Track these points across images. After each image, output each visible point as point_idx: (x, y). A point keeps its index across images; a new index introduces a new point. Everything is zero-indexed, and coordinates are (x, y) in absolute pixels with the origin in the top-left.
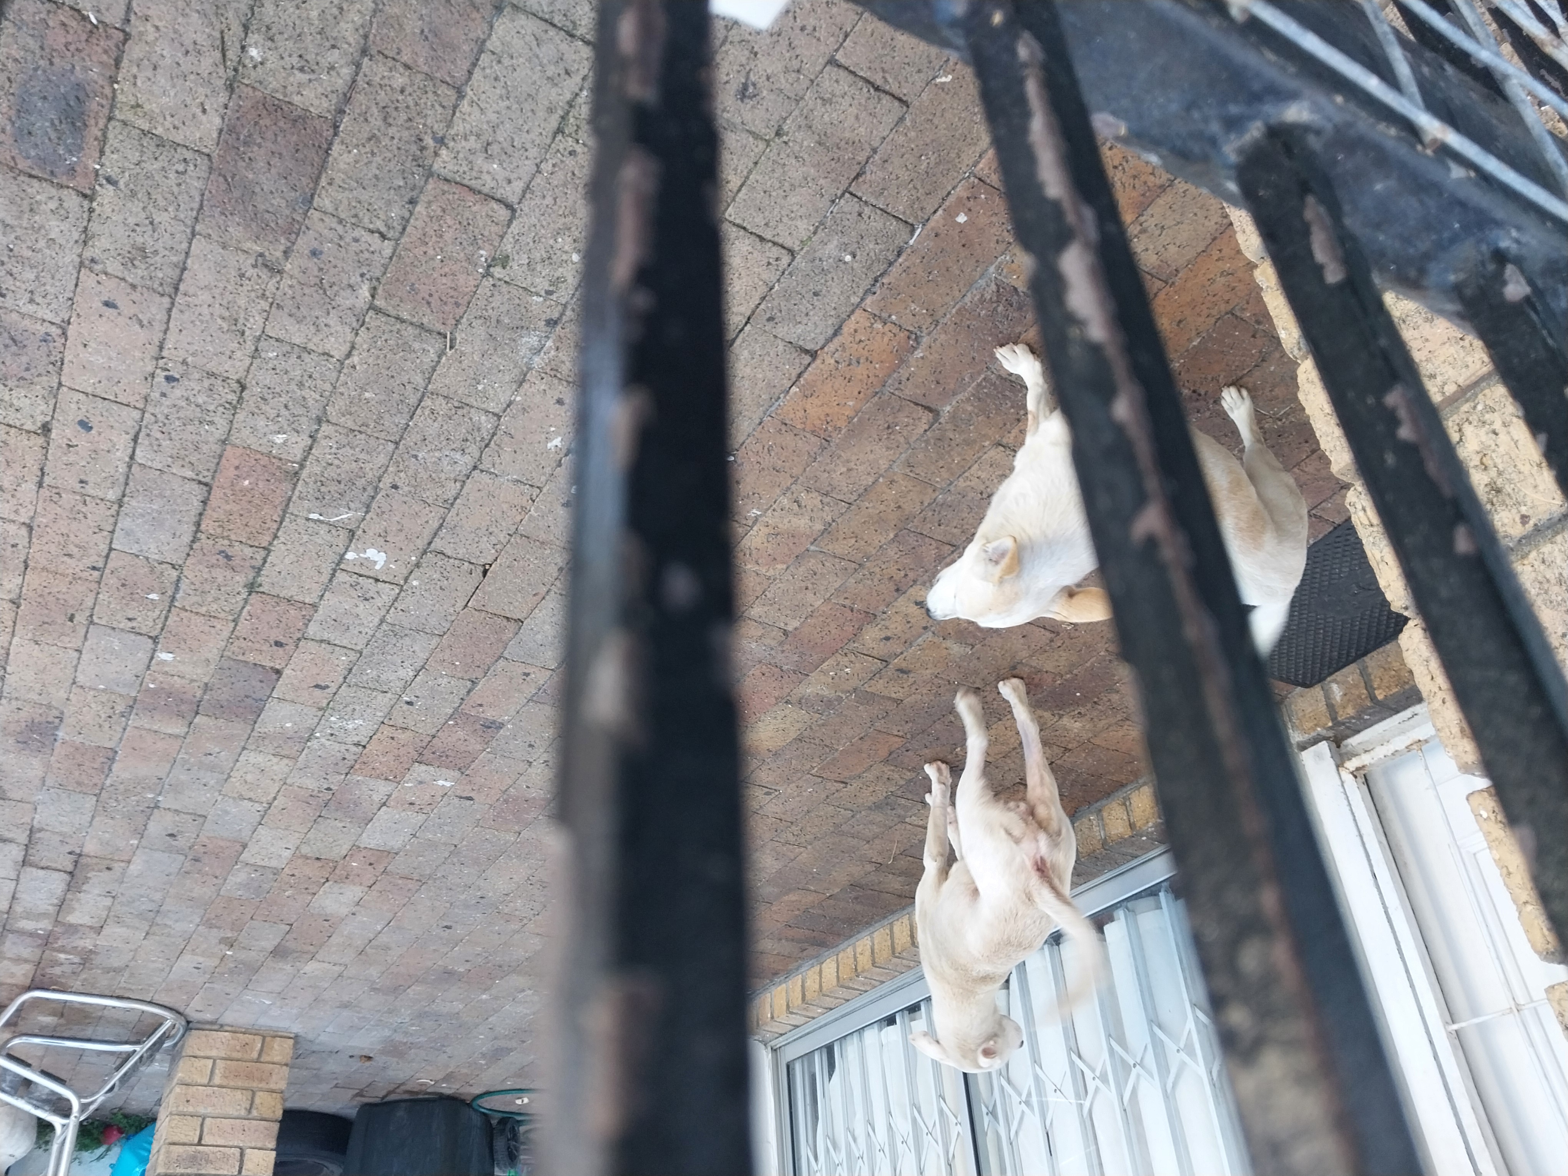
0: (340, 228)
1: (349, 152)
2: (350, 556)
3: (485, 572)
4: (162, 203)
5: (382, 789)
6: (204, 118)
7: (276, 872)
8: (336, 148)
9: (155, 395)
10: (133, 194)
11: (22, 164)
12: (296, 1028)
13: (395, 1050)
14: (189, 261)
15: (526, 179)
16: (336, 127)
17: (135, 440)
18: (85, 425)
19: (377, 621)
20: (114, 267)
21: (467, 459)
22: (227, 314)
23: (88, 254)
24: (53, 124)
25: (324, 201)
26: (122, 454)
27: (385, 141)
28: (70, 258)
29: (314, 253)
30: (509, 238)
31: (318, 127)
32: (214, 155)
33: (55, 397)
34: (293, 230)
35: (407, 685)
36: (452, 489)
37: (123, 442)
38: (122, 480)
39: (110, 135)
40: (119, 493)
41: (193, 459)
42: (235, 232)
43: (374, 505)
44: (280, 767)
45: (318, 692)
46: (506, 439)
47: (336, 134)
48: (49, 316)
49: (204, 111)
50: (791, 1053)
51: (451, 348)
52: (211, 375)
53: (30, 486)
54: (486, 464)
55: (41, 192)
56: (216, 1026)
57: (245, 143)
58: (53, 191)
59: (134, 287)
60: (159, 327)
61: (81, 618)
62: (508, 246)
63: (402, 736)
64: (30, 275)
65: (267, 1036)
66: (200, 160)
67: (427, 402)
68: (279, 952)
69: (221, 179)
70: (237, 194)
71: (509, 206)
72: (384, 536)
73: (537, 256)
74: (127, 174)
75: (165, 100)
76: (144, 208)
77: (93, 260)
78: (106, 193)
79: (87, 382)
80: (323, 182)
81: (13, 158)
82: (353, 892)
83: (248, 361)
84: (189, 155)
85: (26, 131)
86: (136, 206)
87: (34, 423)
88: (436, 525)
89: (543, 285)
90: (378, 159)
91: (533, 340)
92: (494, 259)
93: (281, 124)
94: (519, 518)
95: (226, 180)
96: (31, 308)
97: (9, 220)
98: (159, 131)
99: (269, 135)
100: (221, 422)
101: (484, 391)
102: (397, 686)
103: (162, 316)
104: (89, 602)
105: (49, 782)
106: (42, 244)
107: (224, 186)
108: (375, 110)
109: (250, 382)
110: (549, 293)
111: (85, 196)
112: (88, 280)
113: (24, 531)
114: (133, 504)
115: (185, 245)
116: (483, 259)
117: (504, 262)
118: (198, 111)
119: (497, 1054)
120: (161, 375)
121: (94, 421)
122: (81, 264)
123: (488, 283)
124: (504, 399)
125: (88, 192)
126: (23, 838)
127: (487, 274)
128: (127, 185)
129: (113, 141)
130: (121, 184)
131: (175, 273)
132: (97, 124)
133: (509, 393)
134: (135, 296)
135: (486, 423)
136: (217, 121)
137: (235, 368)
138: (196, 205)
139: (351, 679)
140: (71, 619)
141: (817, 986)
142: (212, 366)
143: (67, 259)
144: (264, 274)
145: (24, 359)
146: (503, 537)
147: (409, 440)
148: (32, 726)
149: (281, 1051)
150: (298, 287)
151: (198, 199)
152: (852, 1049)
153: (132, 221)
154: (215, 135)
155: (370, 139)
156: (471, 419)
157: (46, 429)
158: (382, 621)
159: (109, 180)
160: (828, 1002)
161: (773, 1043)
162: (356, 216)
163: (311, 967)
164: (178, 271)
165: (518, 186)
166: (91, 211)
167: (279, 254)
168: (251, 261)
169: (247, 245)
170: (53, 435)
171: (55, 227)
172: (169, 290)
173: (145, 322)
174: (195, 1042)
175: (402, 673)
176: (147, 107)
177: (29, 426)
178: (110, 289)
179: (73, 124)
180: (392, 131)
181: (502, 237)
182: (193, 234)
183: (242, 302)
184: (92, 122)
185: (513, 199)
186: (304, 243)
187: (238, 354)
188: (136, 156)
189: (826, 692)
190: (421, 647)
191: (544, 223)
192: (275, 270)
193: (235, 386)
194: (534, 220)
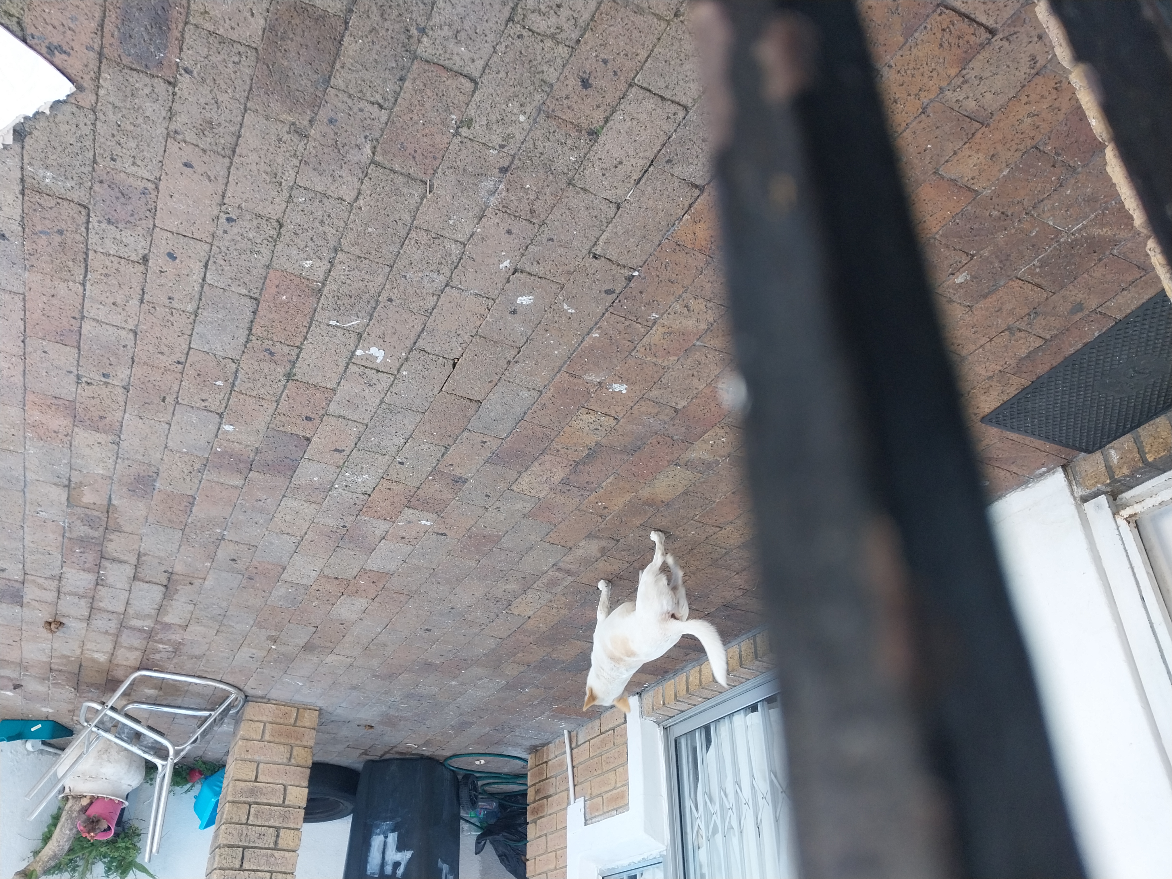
0: (349, 101)
1: (356, 42)
2: (359, 352)
3: (454, 365)
4: (223, 86)
5: (382, 526)
6: (252, 20)
7: (307, 588)
8: (347, 39)
9: (220, 232)
10: (203, 80)
11: (126, 61)
12: (320, 703)
13: (389, 721)
14: (243, 130)
15: (486, 58)
16: (346, 23)
17: (206, 266)
18: (172, 256)
19: (378, 401)
20: (190, 136)
21: (442, 278)
22: (269, 170)
23: (172, 127)
24: (146, 29)
25: (338, 81)
26: (197, 277)
27: (382, 32)
28: (160, 130)
29: (331, 121)
30: (473, 105)
31: (334, 24)
32: (260, 49)
33: (151, 235)
34: (316, 104)
35: (399, 450)
36: (431, 301)
37: (197, 268)
38: (197, 296)
39: (187, 36)
40: (195, 305)
41: (246, 280)
42: (275, 106)
43: (376, 314)
44: (309, 510)
45: (336, 454)
46: (470, 262)
47: (346, 29)
48: (147, 175)
49: (252, 15)
50: (678, 731)
51: (430, 192)
52: (259, 216)
53: (134, 302)
54: (455, 282)
55: (139, 81)
56: (265, 700)
57: (282, 39)
58: (147, 80)
59: (204, 151)
60: (222, 181)
61: (170, 399)
62: (472, 112)
63: (396, 488)
64: (133, 144)
65: (300, 708)
66: (251, 54)
67: (413, 235)
68: (308, 647)
69: (265, 67)
70: (276, 77)
71: (473, 80)
72: (382, 337)
73: (493, 118)
74: (199, 66)
75: (225, 7)
76: (211, 91)
77: (176, 132)
78: (184, 80)
79: (172, 224)
80: (338, 66)
81: (119, 56)
82: (361, 603)
83: (284, 205)
84: (242, 49)
85: (128, 35)
86: (205, 90)
87: (137, 255)
88: (420, 329)
89: (497, 140)
90: (377, 47)
91: (489, 184)
92: (461, 122)
93: (307, 22)
94: (478, 323)
95: (268, 67)
96: (133, 169)
97: (117, 103)
98: (221, 31)
99: (299, 31)
100: (266, 251)
101: (454, 225)
102: (393, 450)
103: (224, 172)
104: (176, 388)
105: (150, 520)
106: (140, 120)
107: (266, 72)
108: (374, 8)
109: (286, 221)
110: (502, 147)
111: (170, 83)
112: (173, 147)
113: (131, 336)
114: (204, 314)
115: (239, 118)
116: (454, 122)
117: (469, 123)
118: (248, 15)
119: (463, 726)
120: (223, 216)
121: (178, 254)
122: (168, 135)
123: (457, 140)
124: (468, 231)
125: (172, 80)
126: (133, 560)
127: (457, 134)
128: (199, 74)
129: (189, 41)
130: (195, 73)
131: (232, 140)
132: (177, 27)
133: (472, 226)
134: (206, 158)
135: (455, 250)
136: (262, 22)
137: (275, 210)
138: (247, 88)
139: (360, 445)
140: (164, 401)
141: (698, 682)
142: (259, 210)
143: (158, 132)
144: (296, 138)
145: (130, 208)
146: (467, 338)
147: (400, 265)
148: (139, 479)
149: (310, 719)
150: (319, 148)
151: (248, 82)
152: (724, 728)
153: (202, 101)
154: (260, 33)
155: (371, 32)
156: (444, 247)
157: (145, 259)
158: (382, 402)
159: (186, 70)
160: (707, 693)
161: (664, 723)
162: (361, 91)
163: (331, 659)
164: (235, 138)
165: (480, 64)
166: (174, 94)
167: (306, 123)
168: (286, 128)
169: (284, 117)
170: (150, 264)
171: (149, 108)
172: (229, 152)
173: (212, 178)
174: (251, 710)
175: (396, 441)
176: (212, 13)
177: (134, 257)
178: (189, 154)
179: (160, 28)
180: (387, 24)
181: (467, 104)
182: (245, 110)
183: (280, 160)
184: (174, 26)
185: (476, 74)
186: (323, 114)
187: (277, 200)
188: (204, 51)
189: (706, 457)
190: (408, 422)
191: (499, 92)
192: (304, 135)
193: (276, 224)
194: (491, 90)
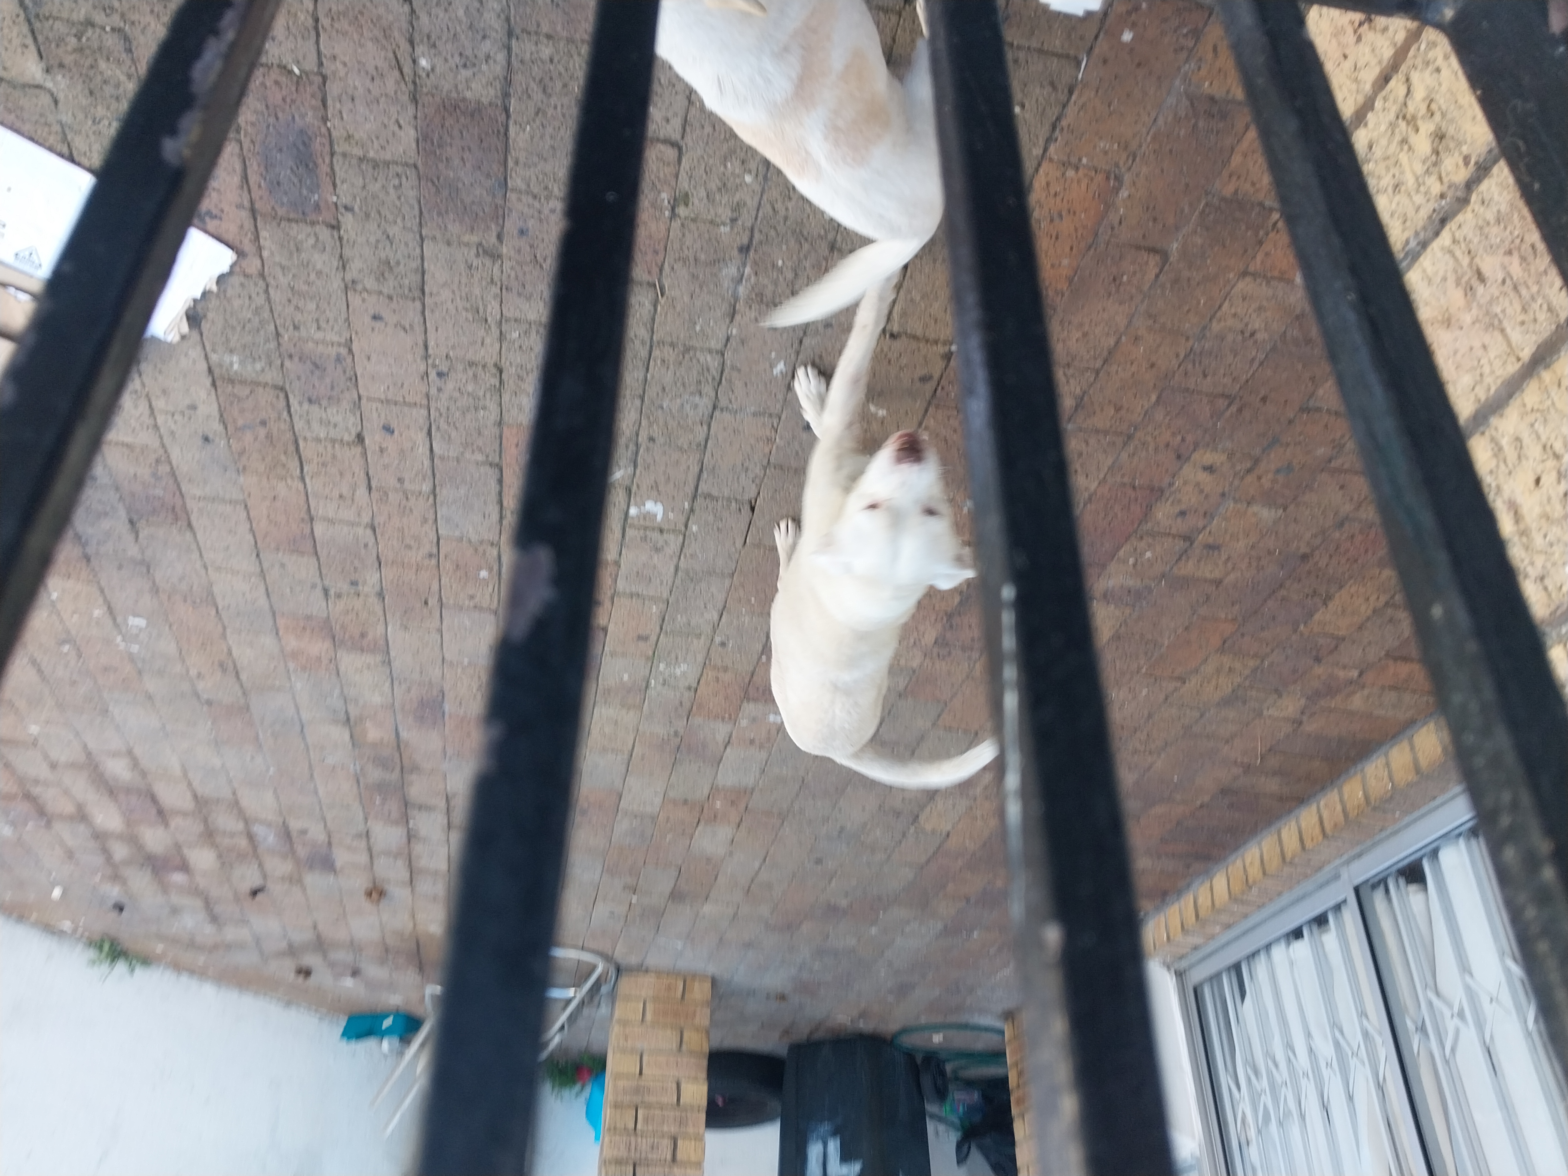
0: (537, 204)
1: (524, 130)
2: (633, 511)
3: (753, 509)
4: (390, 217)
5: (721, 730)
6: (402, 133)
7: (654, 819)
8: (512, 130)
9: (433, 391)
10: (367, 216)
11: (281, 212)
12: (712, 969)
13: (806, 988)
14: (426, 264)
15: (681, 113)
16: (506, 110)
17: (429, 433)
18: (388, 429)
19: (672, 569)
20: (370, 283)
21: (705, 400)
22: (468, 306)
23: (349, 277)
24: (292, 169)
25: (516, 181)
26: (422, 450)
27: (550, 112)
28: (336, 284)
29: (522, 232)
30: (683, 175)
31: (492, 114)
32: (419, 164)
33: (360, 407)
34: (499, 214)
35: (715, 628)
36: (700, 433)
37: (421, 438)
38: (429, 473)
39: (337, 168)
40: (431, 485)
41: (481, 444)
42: (454, 228)
43: (640, 460)
44: (629, 718)
45: (641, 644)
46: (735, 374)
47: (508, 116)
48: (336, 338)
49: (400, 127)
50: (1196, 976)
51: (662, 295)
52: (471, 364)
53: (362, 491)
54: (723, 402)
55: (301, 232)
56: (641, 969)
57: (440, 146)
58: (309, 229)
59: (390, 298)
60: (419, 329)
61: (433, 601)
62: (684, 184)
63: (727, 677)
64: (312, 306)
65: (687, 979)
66: (411, 173)
67: (656, 353)
68: (676, 896)
69: (430, 184)
70: (445, 193)
71: (674, 145)
72: (655, 486)
73: (713, 185)
74: (358, 199)
75: (368, 126)
76: (379, 226)
77: (353, 282)
78: (348, 221)
79: (379, 390)
80: (511, 164)
81: (273, 208)
82: (724, 832)
83: (497, 346)
84: (399, 169)
85: (275, 182)
86: (372, 226)
87: (350, 434)
88: (697, 469)
89: (725, 214)
90: (549, 130)
91: (731, 271)
92: (675, 200)
93: (462, 120)
94: (767, 450)
95: (433, 182)
96: (319, 335)
97: (284, 262)
98: (371, 154)
99: (456, 133)
100: (493, 406)
101: (702, 330)
102: (708, 629)
103: (418, 319)
104: (435, 587)
105: (450, 751)
106: (313, 276)
107: (433, 190)
108: (533, 85)
109: (505, 364)
110: (734, 220)
111: (333, 227)
112: (355, 300)
113: (369, 532)
114: (444, 493)
115: (418, 251)
116: (666, 201)
117: (685, 199)
118: (396, 128)
120: (433, 373)
121: (394, 425)
122: (346, 287)
123: (676, 224)
124: (722, 336)
125: (334, 222)
126: (443, 804)
127: (674, 215)
128: (361, 209)
129: (340, 174)
130: (356, 208)
131: (416, 278)
132: (324, 162)
133: (724, 327)
134: (394, 305)
135: (713, 362)
136: (412, 132)
137: (488, 353)
138: (416, 212)
139: (667, 627)
140: (426, 603)
142: (470, 356)
143: (335, 286)
144: (488, 262)
145: (328, 381)
146: (758, 470)
147: (651, 392)
148: (423, 704)
149: (700, 991)
150: (518, 268)
151: (416, 207)
152: (1261, 966)
153: (372, 239)
154: (414, 145)
155: (537, 114)
156: (698, 361)
157: (360, 438)
158: (677, 568)
159: (346, 208)
162: (546, 188)
163: (708, 909)
164: (419, 276)
165: (677, 123)
166: (340, 239)
167: (493, 239)
168: (473, 251)
169: (466, 238)
170: (367, 441)
171: (319, 260)
172: (417, 293)
173: (408, 327)
174: (626, 985)
175: (707, 616)
176: (357, 137)
177: (346, 438)
178: (373, 304)
179: (307, 166)
180: (553, 101)
181: (677, 176)
182: (422, 239)
183: (477, 291)
184: (320, 161)
185: (676, 136)
186: (511, 226)
187: (488, 341)
188: (360, 182)
190: (717, 590)
191: (711, 152)
192: (496, 256)
193: (494, 371)
194: (700, 152)
